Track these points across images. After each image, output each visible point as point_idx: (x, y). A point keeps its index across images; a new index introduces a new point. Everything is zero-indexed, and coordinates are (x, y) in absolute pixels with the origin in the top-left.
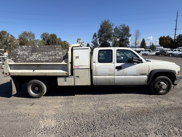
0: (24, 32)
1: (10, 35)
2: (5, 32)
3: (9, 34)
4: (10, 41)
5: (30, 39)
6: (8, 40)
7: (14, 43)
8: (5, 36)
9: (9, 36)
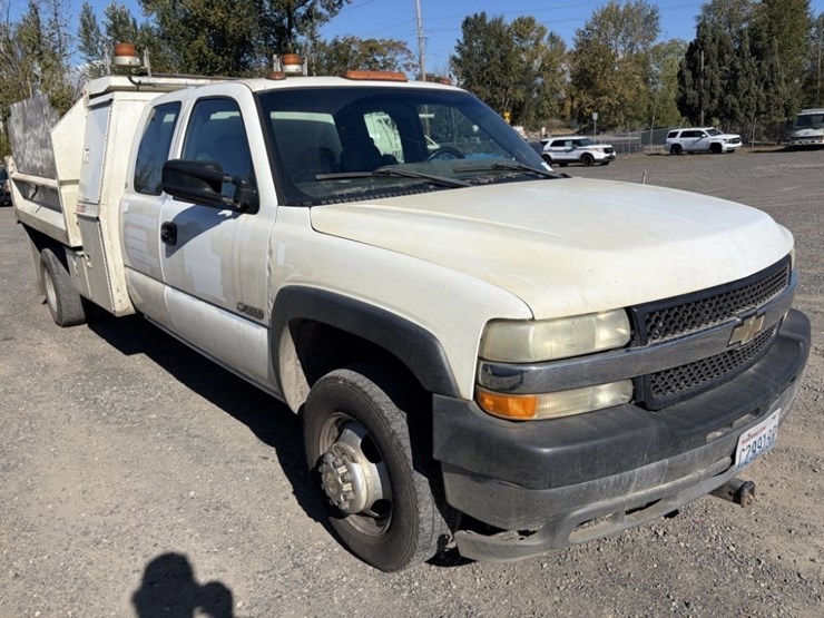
0: (606, 6)
1: (546, 38)
2: (531, 21)
3: (542, 31)
4: (543, 65)
5: (632, 45)
6: (537, 64)
7: (560, 76)
8: (523, 45)
9: (545, 41)
